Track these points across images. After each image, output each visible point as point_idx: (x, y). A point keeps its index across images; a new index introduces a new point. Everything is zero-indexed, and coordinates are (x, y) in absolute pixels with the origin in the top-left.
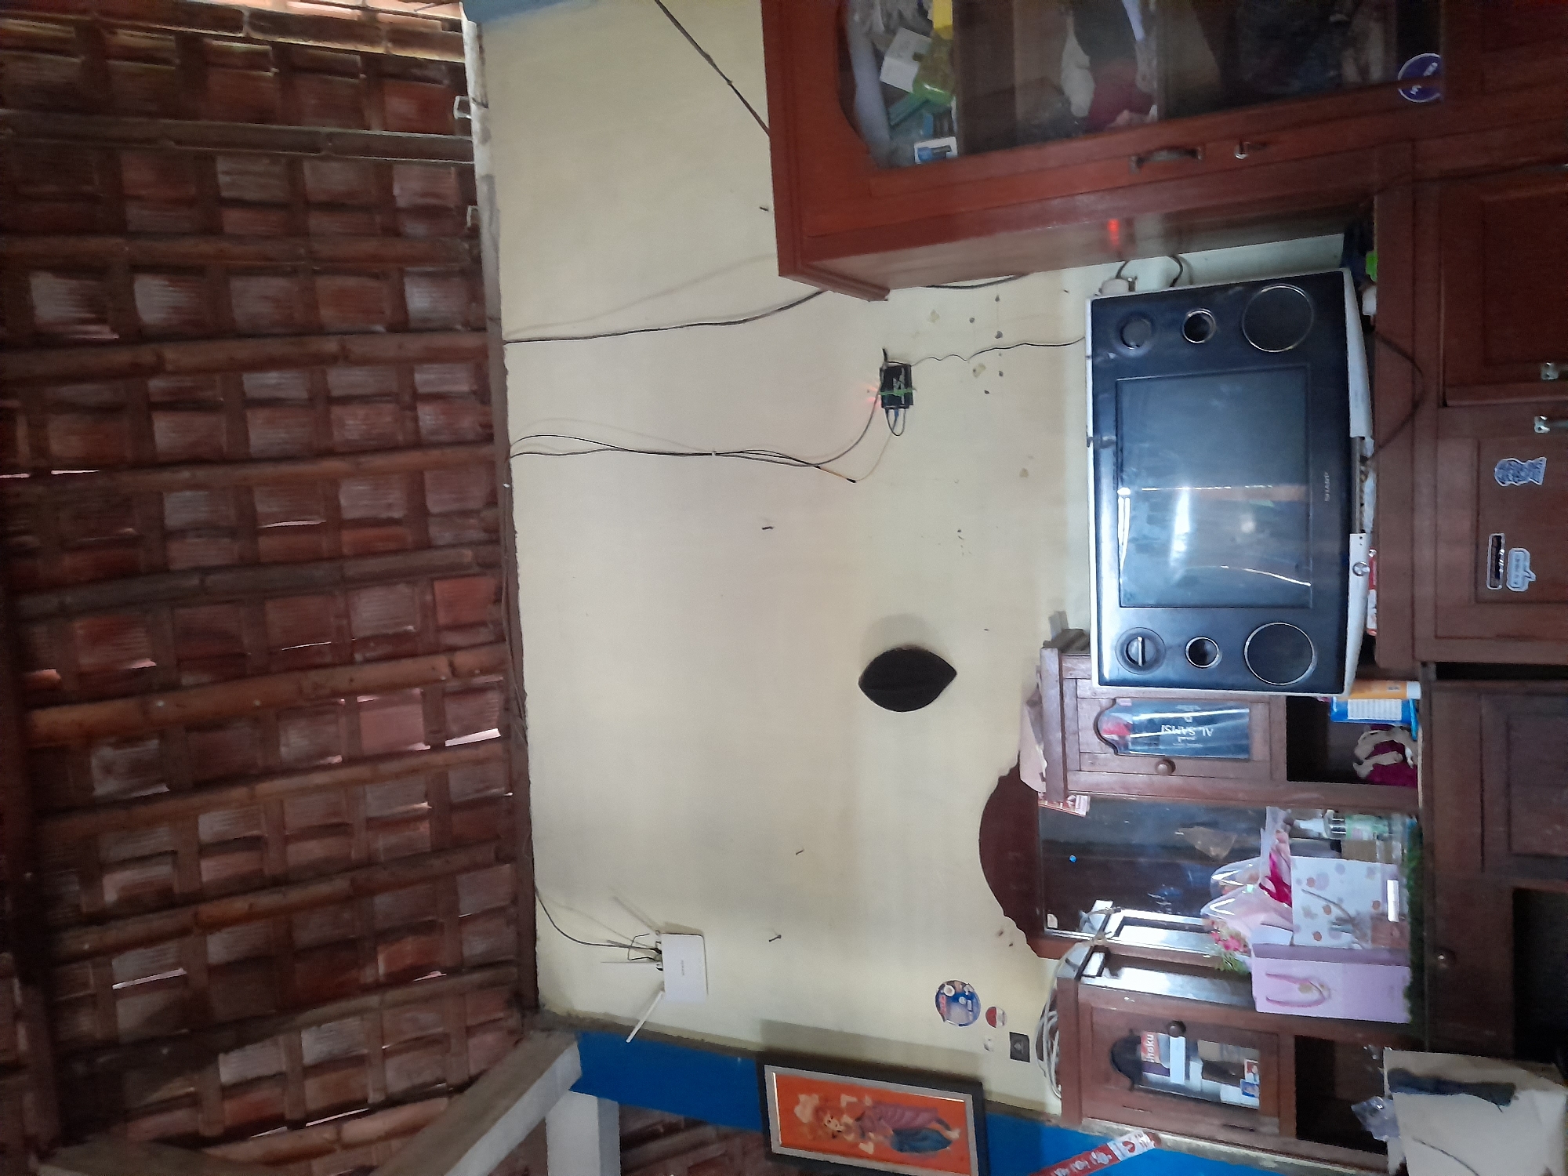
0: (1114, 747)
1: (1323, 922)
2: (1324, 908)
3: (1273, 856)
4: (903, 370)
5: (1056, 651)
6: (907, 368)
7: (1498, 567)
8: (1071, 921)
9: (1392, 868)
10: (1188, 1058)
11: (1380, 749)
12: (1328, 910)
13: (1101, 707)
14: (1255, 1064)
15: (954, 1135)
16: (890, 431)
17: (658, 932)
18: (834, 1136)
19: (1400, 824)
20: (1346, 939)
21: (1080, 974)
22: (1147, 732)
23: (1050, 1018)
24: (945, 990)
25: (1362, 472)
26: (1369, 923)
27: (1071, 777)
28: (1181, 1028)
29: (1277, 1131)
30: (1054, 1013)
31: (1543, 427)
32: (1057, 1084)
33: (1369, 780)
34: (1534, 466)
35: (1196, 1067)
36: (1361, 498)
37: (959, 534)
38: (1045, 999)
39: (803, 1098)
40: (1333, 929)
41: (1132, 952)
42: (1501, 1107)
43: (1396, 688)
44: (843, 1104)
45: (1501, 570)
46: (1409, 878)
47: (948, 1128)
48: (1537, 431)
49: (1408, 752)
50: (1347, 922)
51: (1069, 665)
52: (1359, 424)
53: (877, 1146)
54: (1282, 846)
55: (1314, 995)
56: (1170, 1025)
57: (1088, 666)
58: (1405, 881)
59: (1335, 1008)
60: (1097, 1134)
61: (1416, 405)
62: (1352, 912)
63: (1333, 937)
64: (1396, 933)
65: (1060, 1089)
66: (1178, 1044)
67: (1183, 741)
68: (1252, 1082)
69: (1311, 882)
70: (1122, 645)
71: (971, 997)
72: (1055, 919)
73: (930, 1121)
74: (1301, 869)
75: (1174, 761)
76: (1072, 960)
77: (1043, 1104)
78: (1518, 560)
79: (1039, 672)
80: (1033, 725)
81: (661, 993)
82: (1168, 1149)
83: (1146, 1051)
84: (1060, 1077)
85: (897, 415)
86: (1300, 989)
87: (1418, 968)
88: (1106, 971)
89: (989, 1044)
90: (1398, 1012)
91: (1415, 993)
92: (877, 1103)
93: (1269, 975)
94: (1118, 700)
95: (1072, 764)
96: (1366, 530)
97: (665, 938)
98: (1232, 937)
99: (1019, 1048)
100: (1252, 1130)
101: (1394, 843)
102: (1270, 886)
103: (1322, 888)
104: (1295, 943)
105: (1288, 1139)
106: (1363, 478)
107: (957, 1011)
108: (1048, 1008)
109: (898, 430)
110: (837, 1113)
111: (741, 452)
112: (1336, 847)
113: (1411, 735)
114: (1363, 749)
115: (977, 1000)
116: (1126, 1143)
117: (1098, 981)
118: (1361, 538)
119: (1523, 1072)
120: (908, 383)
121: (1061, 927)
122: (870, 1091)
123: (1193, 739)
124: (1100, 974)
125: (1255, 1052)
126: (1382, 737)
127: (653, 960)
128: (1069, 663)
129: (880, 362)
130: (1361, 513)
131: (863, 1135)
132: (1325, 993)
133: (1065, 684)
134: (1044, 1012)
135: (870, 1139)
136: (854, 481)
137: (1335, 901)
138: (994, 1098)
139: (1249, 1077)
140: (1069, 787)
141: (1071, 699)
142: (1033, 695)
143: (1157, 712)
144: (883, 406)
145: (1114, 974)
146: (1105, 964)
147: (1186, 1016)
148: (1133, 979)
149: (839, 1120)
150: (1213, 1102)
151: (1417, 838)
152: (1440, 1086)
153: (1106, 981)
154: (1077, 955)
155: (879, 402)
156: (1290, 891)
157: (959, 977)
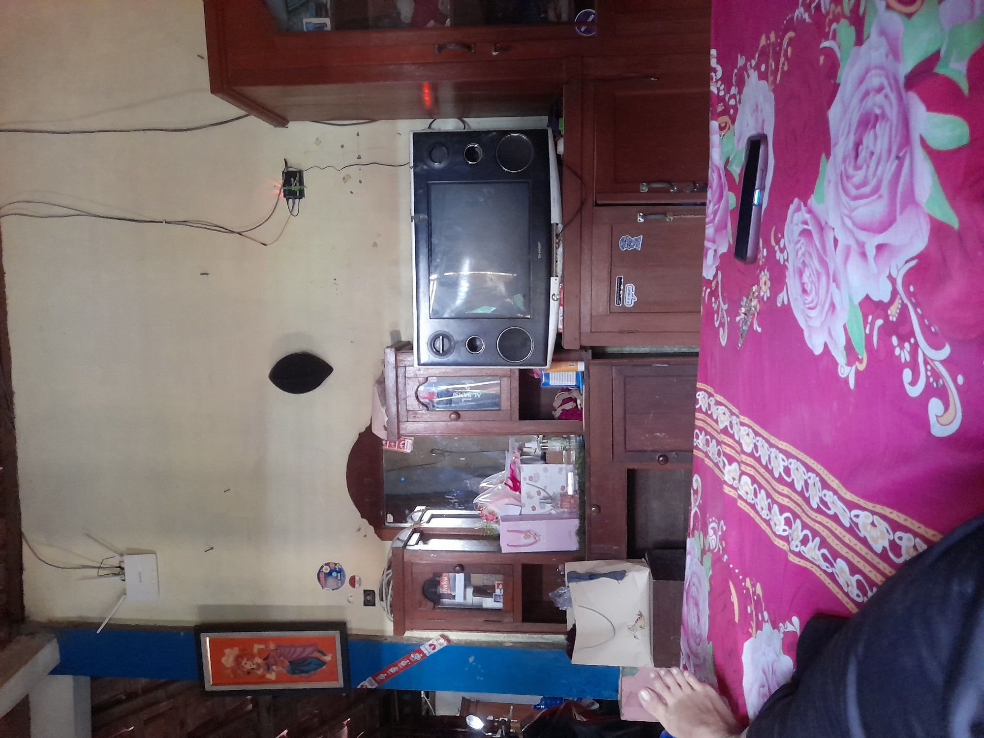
0: (427, 407)
1: (536, 500)
2: (537, 492)
3: (512, 467)
4: (298, 174)
5: (393, 350)
6: (300, 173)
7: (620, 295)
8: (401, 517)
9: (571, 467)
10: (465, 587)
11: (565, 401)
12: (539, 493)
13: (419, 382)
14: (501, 583)
15: (328, 658)
16: (290, 213)
17: (122, 555)
18: (248, 673)
19: (574, 441)
20: (548, 508)
21: (406, 545)
22: (446, 397)
23: (387, 575)
24: (324, 570)
25: (557, 243)
26: (559, 498)
27: (402, 426)
28: (462, 568)
29: (512, 620)
30: (390, 571)
31: (641, 219)
32: (392, 614)
33: (560, 418)
34: (637, 240)
35: (470, 591)
36: (556, 258)
37: (335, 281)
38: (385, 565)
39: (227, 651)
40: (541, 502)
41: (436, 531)
42: (619, 581)
43: (573, 365)
44: (255, 651)
45: (621, 296)
46: (578, 469)
47: (325, 655)
48: (638, 221)
49: (579, 402)
50: (550, 499)
51: (401, 358)
52: (555, 216)
53: (278, 674)
54: (517, 459)
55: (532, 540)
56: (456, 567)
57: (412, 358)
58: (576, 471)
59: (542, 547)
60: (415, 643)
61: (582, 203)
62: (551, 494)
63: (542, 508)
64: (572, 501)
65: (393, 615)
66: (460, 577)
67: (464, 401)
68: (499, 594)
69: (531, 478)
70: (431, 341)
71: (340, 571)
72: (392, 517)
73: (313, 652)
74: (526, 472)
75: (460, 412)
76: (401, 538)
77: (383, 631)
78: (629, 290)
79: (383, 363)
80: (379, 396)
81: (124, 596)
82: (453, 644)
83: (442, 588)
84: (393, 609)
85: (294, 203)
86: (524, 537)
87: (582, 518)
88: (421, 542)
89: (351, 599)
90: (572, 545)
91: (581, 532)
92: (278, 647)
93: (508, 531)
94: (429, 379)
95: (403, 418)
96: (559, 275)
97: (126, 558)
98: (490, 513)
99: (369, 599)
100: (499, 622)
101: (572, 452)
102: (510, 483)
103: (536, 481)
104: (522, 513)
105: (519, 624)
106: (557, 245)
107: (331, 581)
108: (386, 570)
109: (295, 212)
110: (251, 657)
111: (186, 222)
112: (544, 458)
113: (580, 392)
114: (557, 403)
115: (344, 572)
116: (430, 645)
117: (416, 547)
118: (556, 280)
119: (630, 564)
120: (301, 182)
121: (395, 521)
122: (274, 640)
123: (470, 399)
124: (417, 543)
125: (501, 576)
126: (566, 395)
127: (118, 574)
128: (401, 357)
129: (282, 167)
130: (556, 266)
131: (268, 668)
132: (537, 538)
133: (399, 370)
134: (383, 573)
135: (273, 670)
136: (265, 245)
137: (543, 488)
138: (353, 632)
139: (498, 591)
140: (401, 432)
141: (402, 379)
142: (380, 377)
143: (451, 384)
144: (285, 196)
145: (425, 543)
146: (420, 538)
147: (465, 560)
148: (435, 545)
149: (252, 662)
150: (479, 610)
151: (583, 447)
152: (592, 576)
153: (421, 546)
154: (404, 536)
155: (282, 194)
156: (520, 484)
157: (332, 559)
